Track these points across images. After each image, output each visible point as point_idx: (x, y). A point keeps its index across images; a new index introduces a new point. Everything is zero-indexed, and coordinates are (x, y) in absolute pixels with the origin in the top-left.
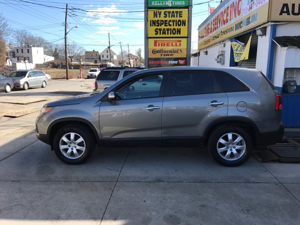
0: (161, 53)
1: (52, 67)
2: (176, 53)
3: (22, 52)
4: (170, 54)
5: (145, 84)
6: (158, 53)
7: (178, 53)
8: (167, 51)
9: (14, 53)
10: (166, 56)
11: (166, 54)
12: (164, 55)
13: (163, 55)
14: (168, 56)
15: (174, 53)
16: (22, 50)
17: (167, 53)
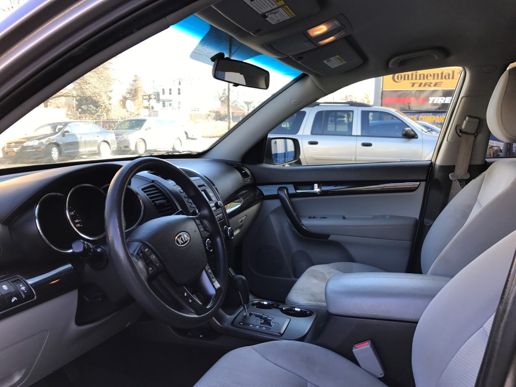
0: (412, 79)
1: (214, 118)
2: (449, 78)
3: (170, 94)
4: (434, 82)
5: (369, 145)
6: (405, 79)
7: (453, 78)
8: (427, 75)
9: (158, 94)
10: (425, 86)
11: (424, 82)
12: (418, 84)
13: (416, 85)
14: (429, 86)
15: (444, 80)
16: (170, 90)
17: (426, 81)
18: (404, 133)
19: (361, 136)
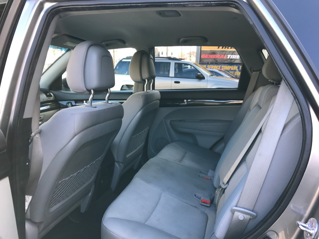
5: (178, 82)
10: (225, 48)
13: (221, 48)
14: (228, 48)
18: (196, 76)
19: (175, 77)
